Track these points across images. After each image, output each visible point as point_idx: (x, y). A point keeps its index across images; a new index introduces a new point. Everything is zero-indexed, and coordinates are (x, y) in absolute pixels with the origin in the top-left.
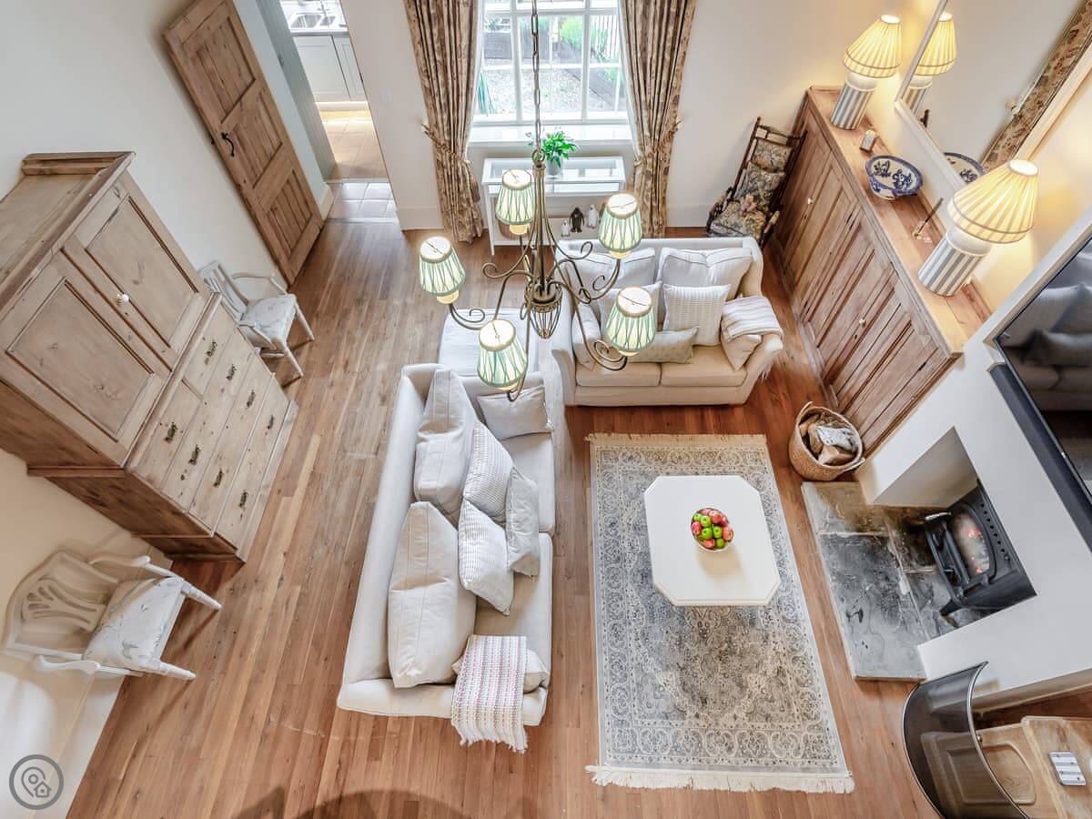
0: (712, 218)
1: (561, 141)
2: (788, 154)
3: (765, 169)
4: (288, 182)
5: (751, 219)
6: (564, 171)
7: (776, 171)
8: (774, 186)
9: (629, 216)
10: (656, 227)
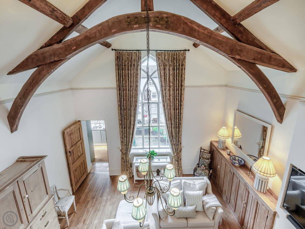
0: (194, 172)
1: (154, 152)
2: (210, 155)
3: (206, 159)
4: (82, 163)
5: (205, 172)
6: (154, 160)
7: (208, 159)
8: (209, 163)
9: (172, 169)
10: (180, 174)
